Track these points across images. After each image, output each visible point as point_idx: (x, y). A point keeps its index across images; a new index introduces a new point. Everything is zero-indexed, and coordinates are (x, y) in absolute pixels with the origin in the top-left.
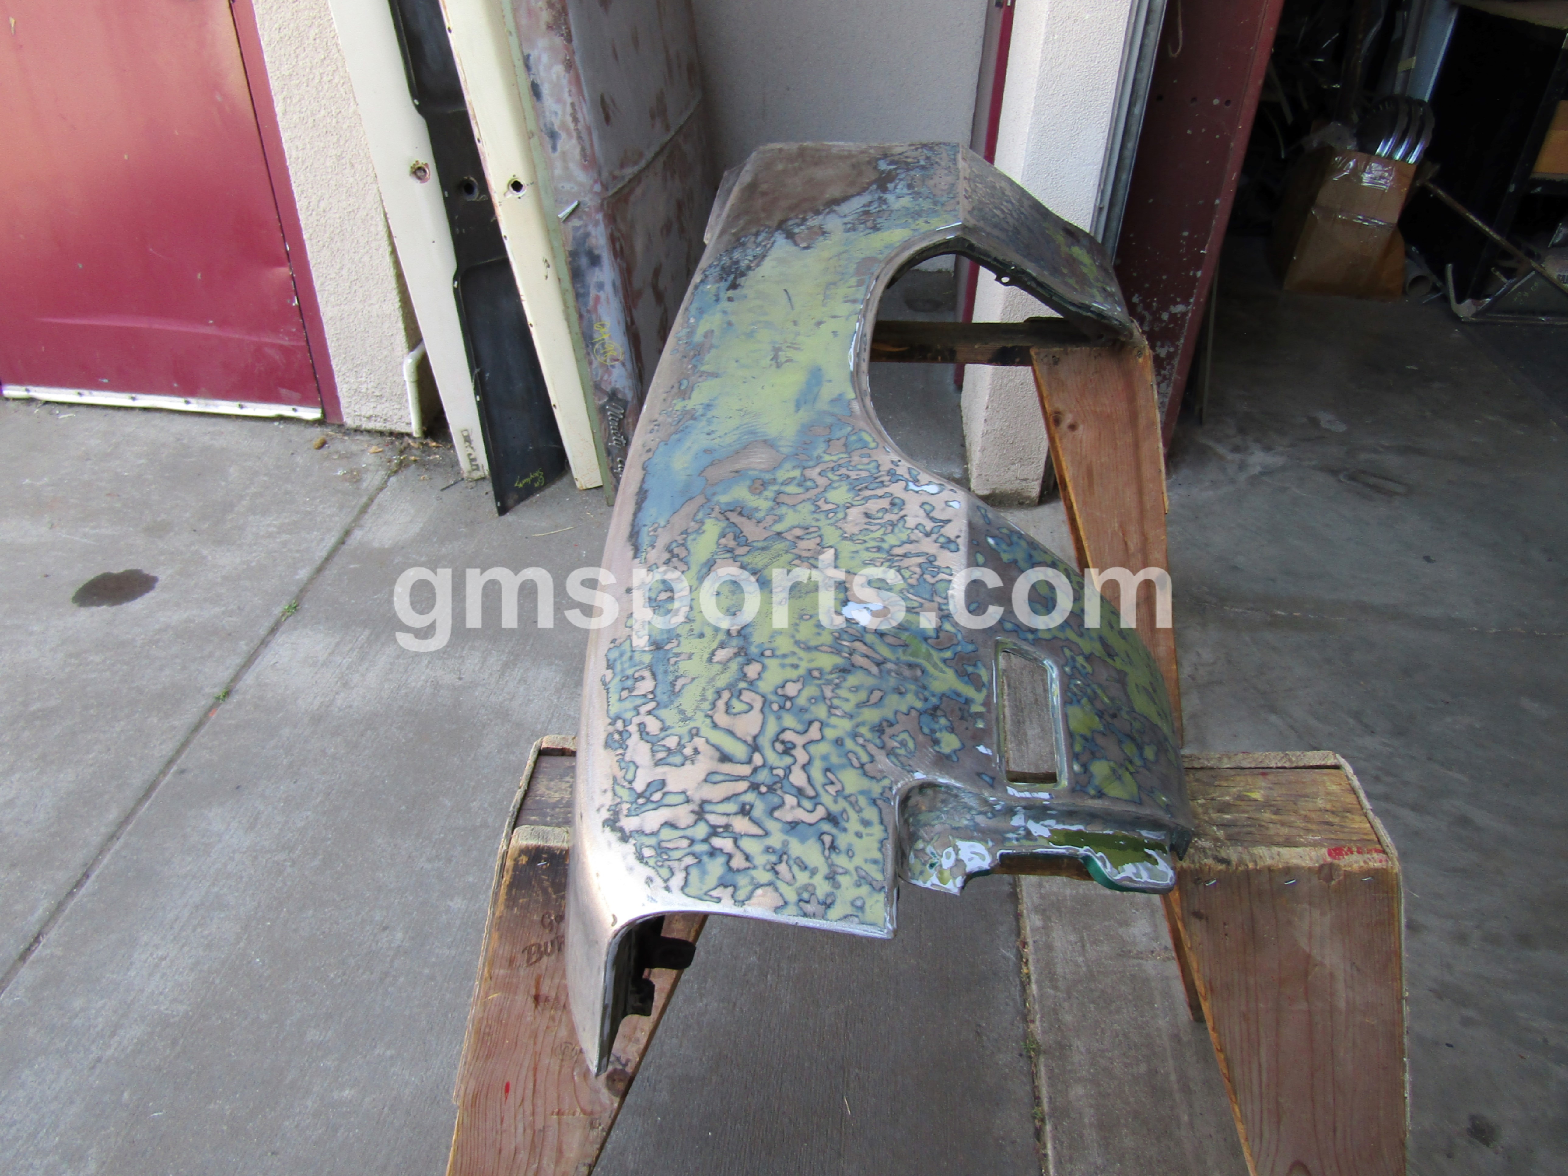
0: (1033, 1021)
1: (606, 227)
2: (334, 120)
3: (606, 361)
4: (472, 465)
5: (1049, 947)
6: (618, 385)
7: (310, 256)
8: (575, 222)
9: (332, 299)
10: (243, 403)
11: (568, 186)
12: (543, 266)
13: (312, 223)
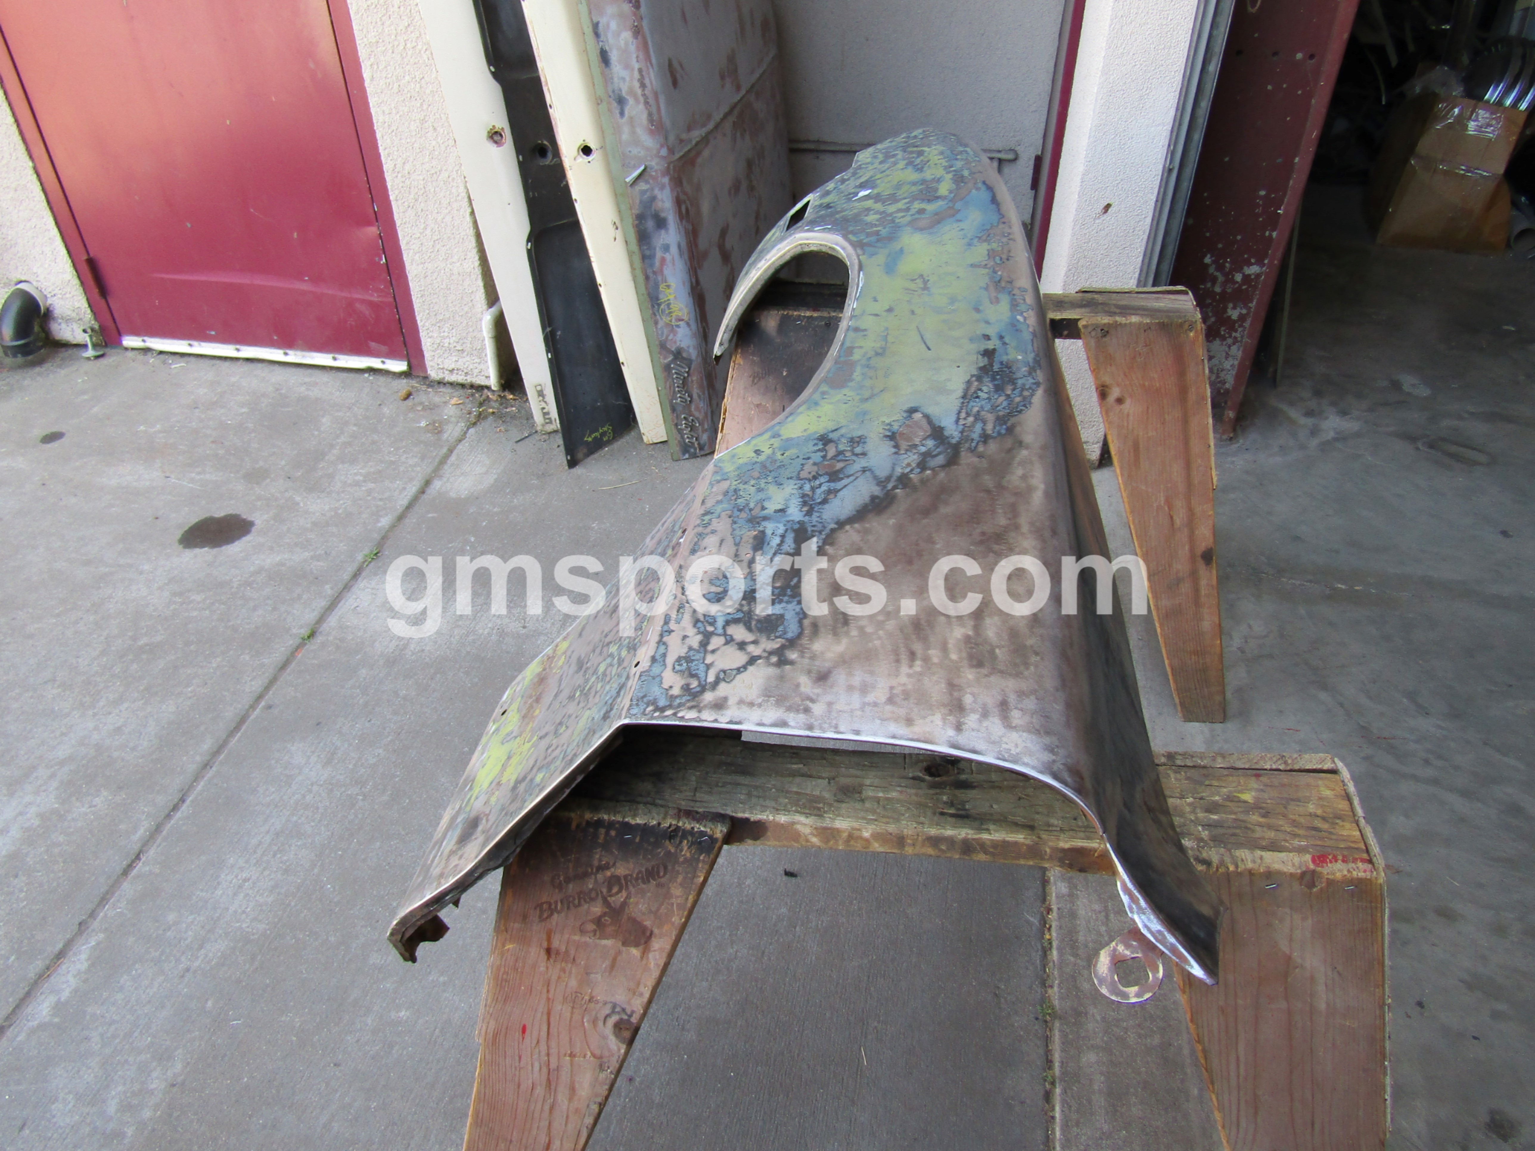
0: (1051, 987)
1: (672, 190)
2: (418, 85)
3: (671, 321)
4: (545, 419)
5: (1073, 915)
6: (684, 345)
7: (396, 216)
8: (642, 186)
9: (417, 257)
10: (337, 356)
11: (635, 151)
12: (612, 229)
13: (398, 185)
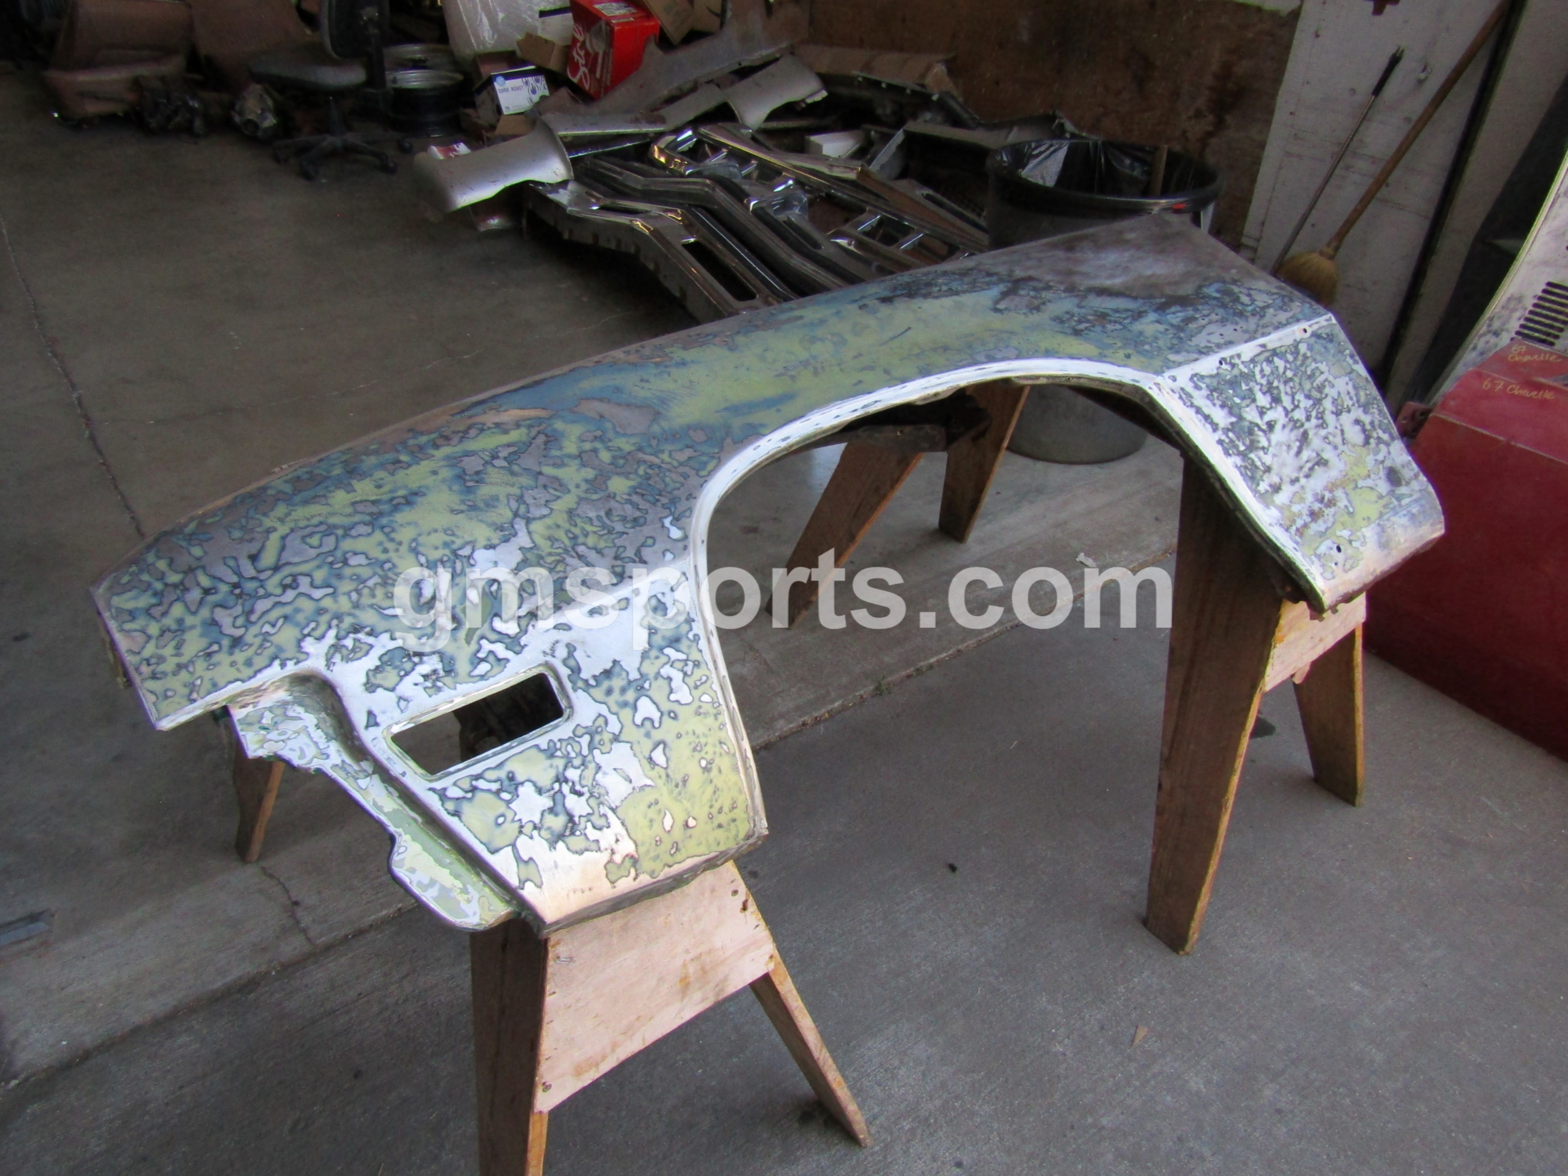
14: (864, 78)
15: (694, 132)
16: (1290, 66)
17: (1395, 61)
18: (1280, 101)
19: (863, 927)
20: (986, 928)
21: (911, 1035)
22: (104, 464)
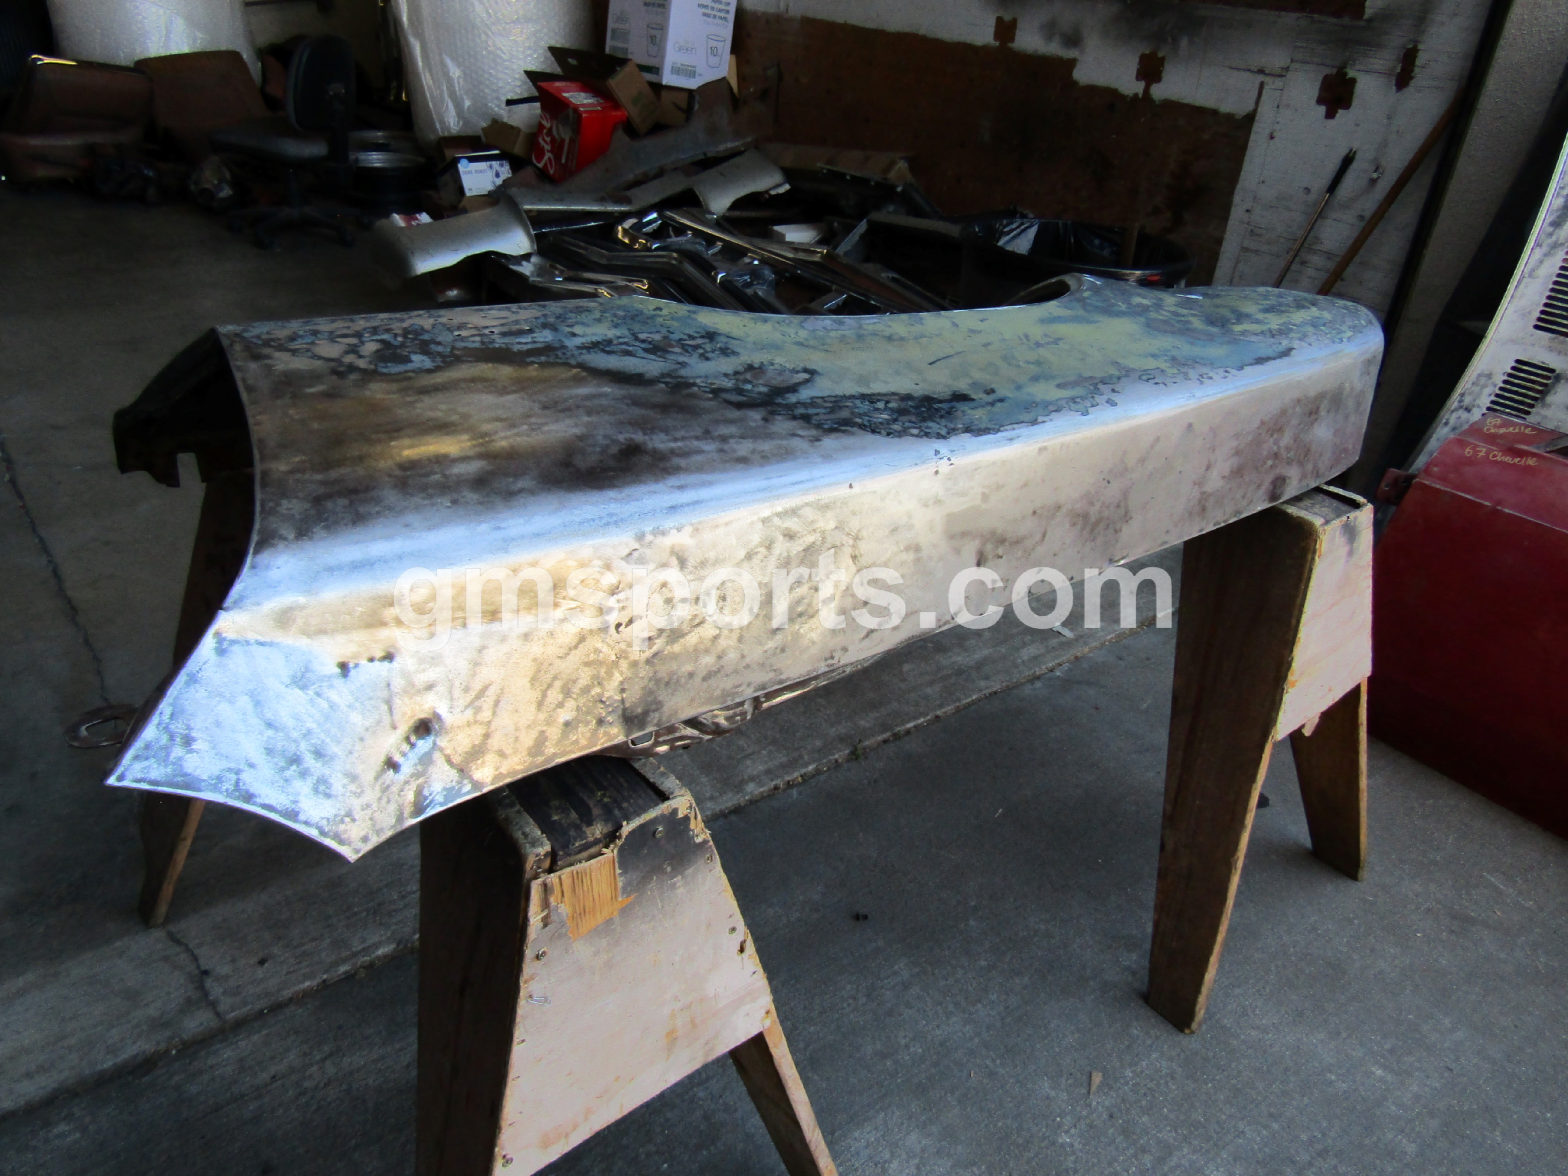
14: (829, 170)
15: (659, 215)
16: (1246, 166)
17: (1348, 161)
18: (1237, 199)
19: (845, 1005)
20: (979, 1006)
21: (902, 1124)
22: (23, 507)
